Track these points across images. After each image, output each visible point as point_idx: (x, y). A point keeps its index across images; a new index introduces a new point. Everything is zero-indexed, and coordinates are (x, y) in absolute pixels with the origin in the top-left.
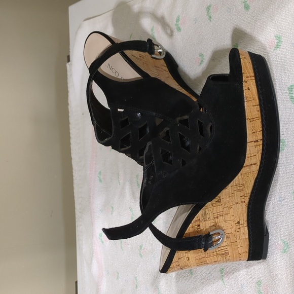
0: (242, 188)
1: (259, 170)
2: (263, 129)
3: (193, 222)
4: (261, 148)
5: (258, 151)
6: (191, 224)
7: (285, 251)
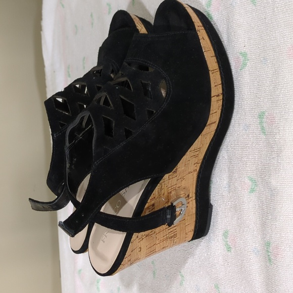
0: (197, 153)
1: (216, 130)
2: (222, 82)
3: (149, 201)
4: (221, 104)
5: (219, 107)
6: (147, 204)
7: (252, 191)
